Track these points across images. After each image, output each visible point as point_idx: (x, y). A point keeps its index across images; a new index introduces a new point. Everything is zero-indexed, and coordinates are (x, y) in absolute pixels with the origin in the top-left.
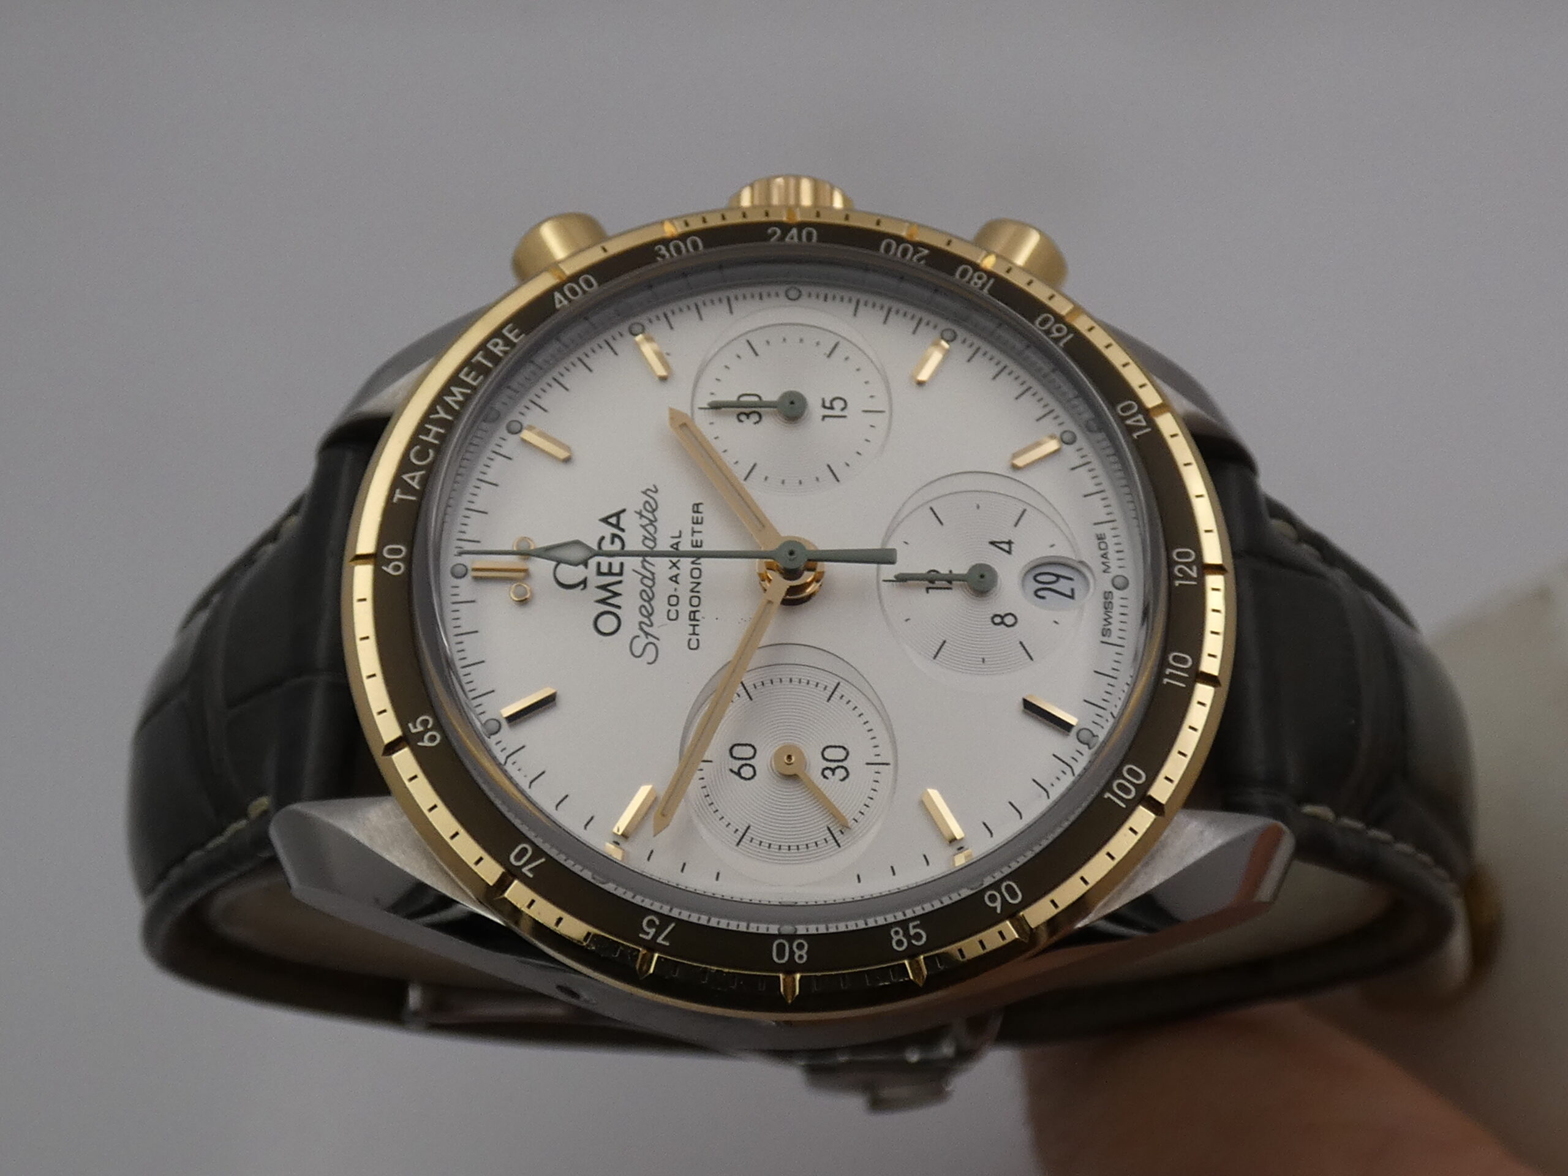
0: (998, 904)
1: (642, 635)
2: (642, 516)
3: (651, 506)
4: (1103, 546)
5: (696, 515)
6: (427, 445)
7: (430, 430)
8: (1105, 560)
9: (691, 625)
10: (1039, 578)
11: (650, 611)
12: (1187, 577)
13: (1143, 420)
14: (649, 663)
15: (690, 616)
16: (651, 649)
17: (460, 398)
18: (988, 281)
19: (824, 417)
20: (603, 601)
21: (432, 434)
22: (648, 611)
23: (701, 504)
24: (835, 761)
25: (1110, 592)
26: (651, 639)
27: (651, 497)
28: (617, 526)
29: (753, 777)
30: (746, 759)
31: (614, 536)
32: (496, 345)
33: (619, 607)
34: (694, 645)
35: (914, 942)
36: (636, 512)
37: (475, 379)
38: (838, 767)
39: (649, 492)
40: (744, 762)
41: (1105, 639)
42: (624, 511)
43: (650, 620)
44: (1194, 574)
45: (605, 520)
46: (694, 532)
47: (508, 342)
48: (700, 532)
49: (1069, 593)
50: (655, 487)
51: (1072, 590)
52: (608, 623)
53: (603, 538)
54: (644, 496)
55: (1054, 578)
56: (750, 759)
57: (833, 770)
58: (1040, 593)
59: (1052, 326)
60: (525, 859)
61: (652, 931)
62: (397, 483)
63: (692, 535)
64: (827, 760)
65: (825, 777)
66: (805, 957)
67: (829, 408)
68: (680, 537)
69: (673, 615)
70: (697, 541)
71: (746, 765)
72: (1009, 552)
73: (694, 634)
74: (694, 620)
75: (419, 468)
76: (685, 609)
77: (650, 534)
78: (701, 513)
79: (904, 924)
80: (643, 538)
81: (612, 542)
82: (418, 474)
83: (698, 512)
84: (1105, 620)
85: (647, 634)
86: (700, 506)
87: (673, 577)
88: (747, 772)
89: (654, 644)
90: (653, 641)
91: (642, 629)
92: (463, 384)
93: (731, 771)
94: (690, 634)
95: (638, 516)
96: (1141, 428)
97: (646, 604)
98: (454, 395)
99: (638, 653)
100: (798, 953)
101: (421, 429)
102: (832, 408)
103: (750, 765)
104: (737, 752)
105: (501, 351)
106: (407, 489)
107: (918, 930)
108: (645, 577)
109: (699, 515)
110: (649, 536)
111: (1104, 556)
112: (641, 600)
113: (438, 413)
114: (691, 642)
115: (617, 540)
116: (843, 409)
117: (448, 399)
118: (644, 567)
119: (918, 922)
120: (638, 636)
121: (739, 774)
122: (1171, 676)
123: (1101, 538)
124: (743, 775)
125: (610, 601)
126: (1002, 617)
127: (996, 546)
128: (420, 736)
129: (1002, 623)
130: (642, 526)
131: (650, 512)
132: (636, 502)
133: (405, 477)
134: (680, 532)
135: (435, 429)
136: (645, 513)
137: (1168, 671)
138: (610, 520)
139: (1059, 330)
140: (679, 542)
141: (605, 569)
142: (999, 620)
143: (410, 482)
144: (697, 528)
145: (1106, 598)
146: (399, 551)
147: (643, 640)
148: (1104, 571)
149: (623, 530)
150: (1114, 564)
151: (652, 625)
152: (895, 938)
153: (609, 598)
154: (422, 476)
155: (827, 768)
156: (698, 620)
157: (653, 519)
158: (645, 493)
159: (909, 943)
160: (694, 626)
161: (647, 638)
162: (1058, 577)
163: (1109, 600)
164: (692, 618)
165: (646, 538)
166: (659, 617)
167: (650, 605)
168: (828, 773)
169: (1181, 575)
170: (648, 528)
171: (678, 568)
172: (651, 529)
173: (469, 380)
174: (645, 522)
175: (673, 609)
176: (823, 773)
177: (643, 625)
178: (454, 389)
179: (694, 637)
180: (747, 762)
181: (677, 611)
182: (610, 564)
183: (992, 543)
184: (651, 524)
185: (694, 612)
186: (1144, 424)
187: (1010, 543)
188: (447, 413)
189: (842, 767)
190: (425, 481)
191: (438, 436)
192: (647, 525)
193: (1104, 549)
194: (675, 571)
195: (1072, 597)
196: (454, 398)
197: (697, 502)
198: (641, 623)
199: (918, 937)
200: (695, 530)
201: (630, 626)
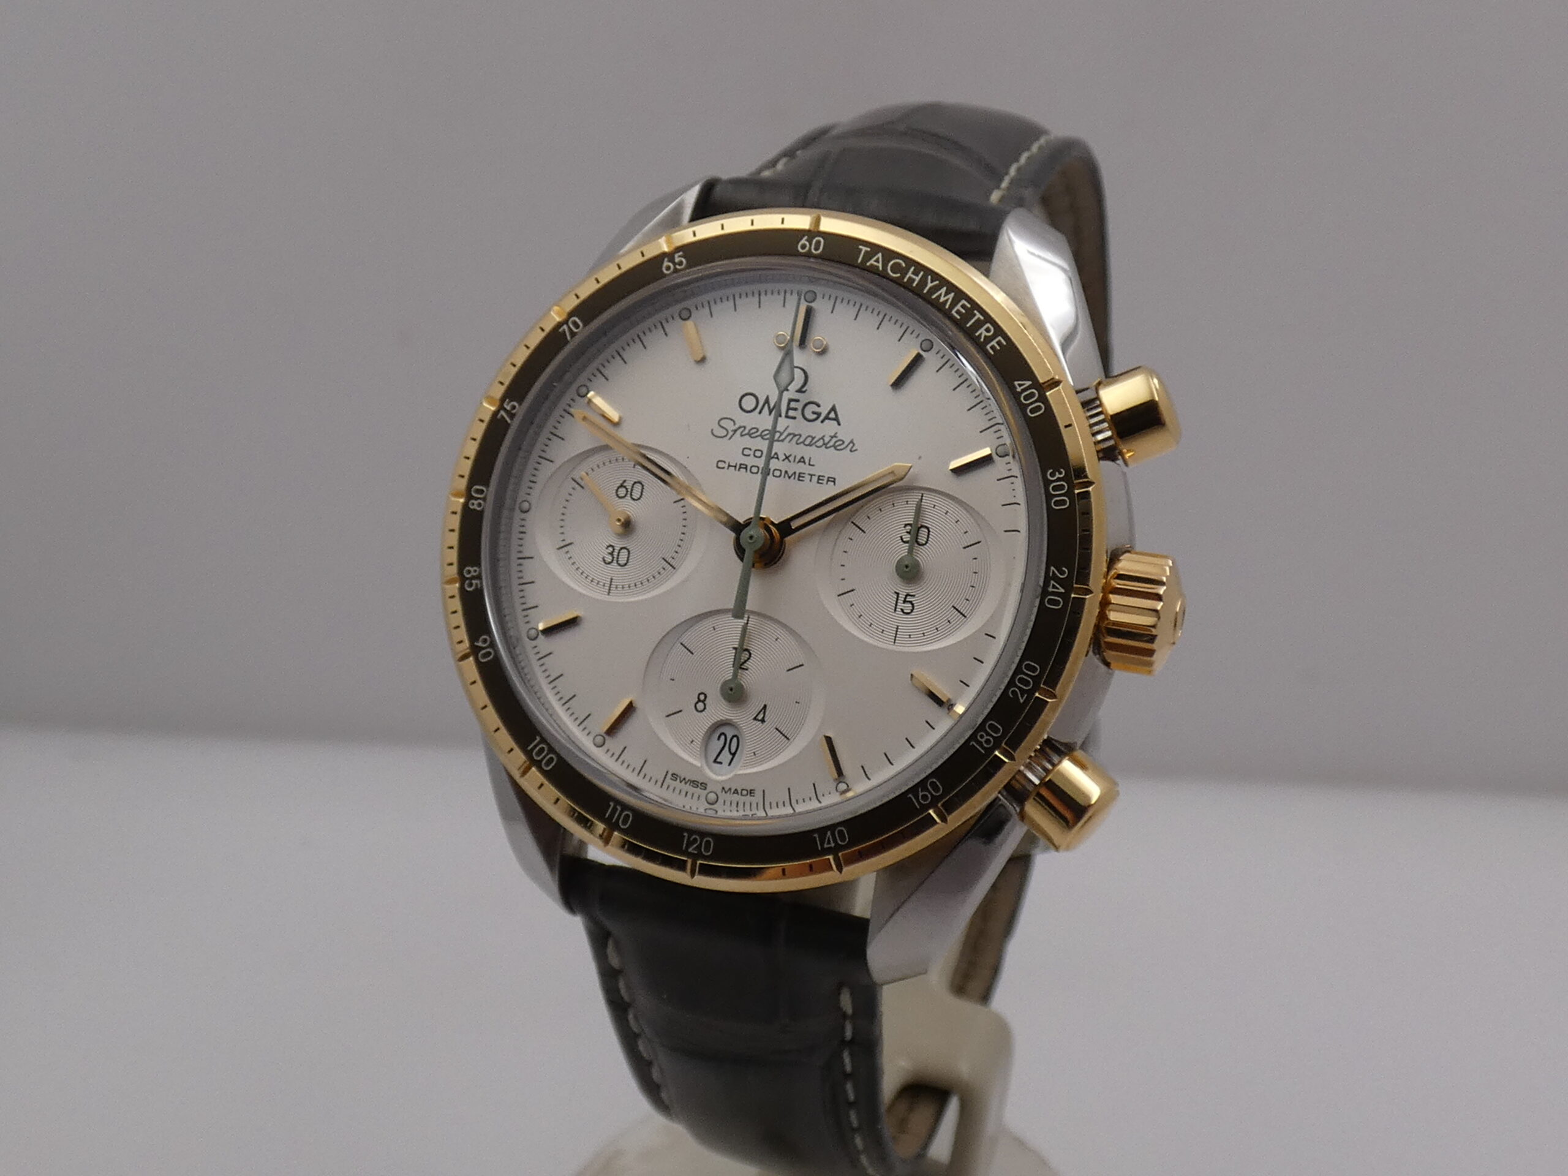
0: (480, 644)
1: (737, 426)
2: (832, 437)
3: (840, 445)
4: (745, 792)
5: (826, 479)
6: (904, 272)
7: (917, 275)
8: (732, 791)
9: (736, 464)
10: (735, 739)
11: (753, 435)
12: (689, 844)
13: (829, 846)
14: (712, 430)
15: (743, 465)
16: (723, 433)
17: (942, 299)
18: (984, 748)
19: (898, 594)
20: (767, 401)
21: (914, 277)
22: (752, 434)
23: (835, 484)
24: (618, 555)
25: (705, 789)
26: (731, 433)
27: (847, 446)
28: (827, 418)
29: (617, 495)
30: (631, 493)
31: (819, 414)
32: (988, 330)
33: (760, 412)
34: (721, 465)
35: (467, 582)
36: (836, 433)
37: (958, 312)
38: (613, 558)
39: (851, 445)
40: (629, 490)
41: (669, 776)
42: (839, 424)
43: (745, 435)
44: (690, 850)
45: (833, 409)
46: (811, 475)
47: (988, 340)
48: (811, 481)
49: (718, 760)
50: (856, 450)
51: (721, 763)
52: (749, 402)
53: (819, 406)
54: (849, 441)
55: (733, 750)
56: (631, 495)
57: (611, 554)
58: (723, 737)
59: (930, 793)
60: (571, 326)
61: (508, 408)
62: (875, 248)
63: (809, 474)
64: (620, 550)
65: (608, 547)
66: (471, 507)
67: (905, 598)
68: (809, 464)
69: (747, 452)
70: (803, 477)
71: (627, 491)
72: (755, 719)
73: (729, 466)
74: (740, 468)
75: (885, 265)
76: (750, 461)
77: (816, 442)
78: (827, 483)
79: (479, 577)
80: (814, 436)
81: (814, 413)
82: (880, 265)
83: (828, 481)
84: (684, 779)
85: (735, 431)
86: (833, 483)
87: (777, 455)
88: (622, 492)
89: (726, 436)
90: (730, 435)
91: (740, 428)
92: (955, 303)
93: (625, 481)
94: (729, 463)
95: (833, 434)
96: (822, 844)
97: (759, 433)
98: (945, 296)
99: (723, 423)
100: (476, 502)
101: (919, 267)
102: (905, 601)
103: (626, 495)
104: (638, 487)
105: (981, 334)
106: (868, 256)
107: (474, 585)
108: (781, 434)
109: (825, 482)
110: (814, 441)
111: (736, 792)
112: (762, 430)
113: (932, 282)
114: (723, 463)
115: (815, 416)
116: (902, 610)
117: (944, 290)
118: (789, 434)
119: (479, 586)
120: (735, 424)
121: (622, 486)
122: (615, 810)
123: (751, 792)
124: (620, 490)
125: (766, 406)
126: (703, 701)
127: (761, 711)
128: (672, 260)
129: (699, 700)
130: (824, 436)
131: (836, 444)
132: (844, 434)
133: (880, 255)
134: (813, 465)
135: (917, 279)
136: (834, 440)
137: (619, 808)
138: (833, 413)
139: (925, 797)
140: (805, 463)
141: (793, 405)
142: (702, 698)
143: (875, 258)
144: (815, 479)
145: (701, 784)
146: (816, 249)
147: (730, 426)
148: (723, 788)
149: (822, 422)
150: (729, 797)
151: (742, 436)
152: (472, 569)
153: (769, 407)
154: (878, 267)
155: (614, 549)
156: (739, 470)
157: (828, 445)
158: (852, 442)
159: (467, 579)
160: (735, 467)
161: (732, 431)
162: (734, 755)
163: (699, 785)
164: (742, 466)
165: (813, 438)
166: (747, 442)
167: (756, 437)
168: (611, 549)
169: (691, 839)
170: (822, 441)
171: (784, 460)
172: (820, 443)
173: (958, 307)
174: (827, 439)
175: (751, 453)
176: (611, 546)
177: (743, 429)
178: (952, 295)
179: (726, 466)
180: (630, 493)
181: (749, 455)
182: (795, 409)
183: (765, 706)
184: (824, 444)
185: (746, 468)
186: (826, 846)
187: (763, 721)
188: (931, 288)
189: (613, 560)
190: (873, 270)
191: (911, 280)
192: (824, 440)
193: (741, 793)
194: (782, 457)
195: (715, 761)
196: (943, 295)
197: (836, 483)
198: (745, 427)
199: (471, 585)
200: (813, 477)
201: (743, 419)
